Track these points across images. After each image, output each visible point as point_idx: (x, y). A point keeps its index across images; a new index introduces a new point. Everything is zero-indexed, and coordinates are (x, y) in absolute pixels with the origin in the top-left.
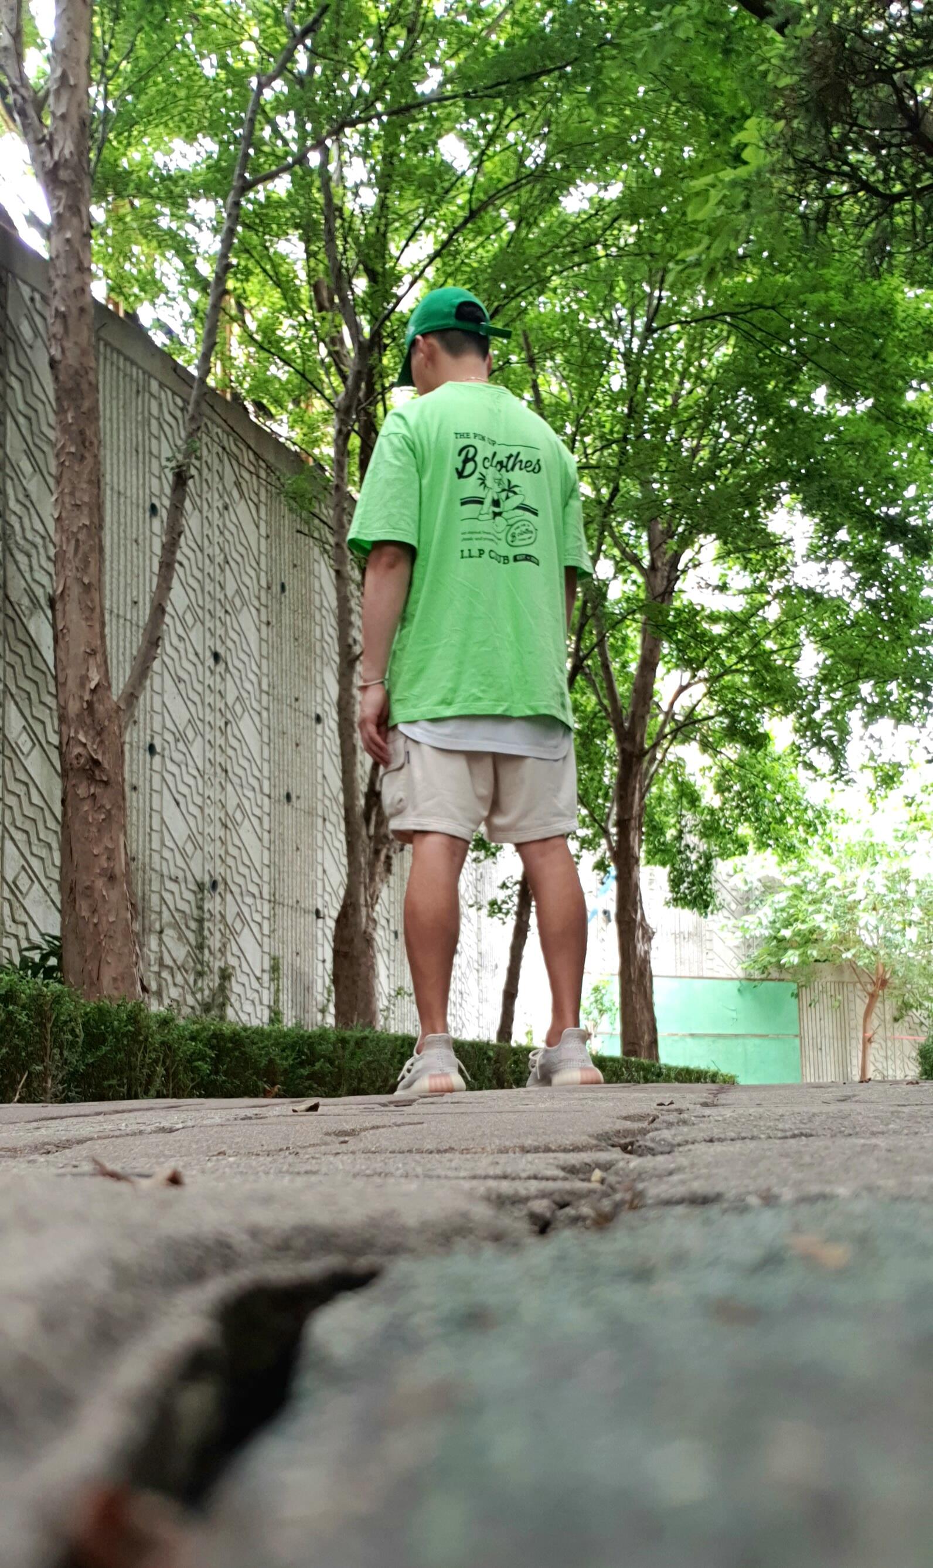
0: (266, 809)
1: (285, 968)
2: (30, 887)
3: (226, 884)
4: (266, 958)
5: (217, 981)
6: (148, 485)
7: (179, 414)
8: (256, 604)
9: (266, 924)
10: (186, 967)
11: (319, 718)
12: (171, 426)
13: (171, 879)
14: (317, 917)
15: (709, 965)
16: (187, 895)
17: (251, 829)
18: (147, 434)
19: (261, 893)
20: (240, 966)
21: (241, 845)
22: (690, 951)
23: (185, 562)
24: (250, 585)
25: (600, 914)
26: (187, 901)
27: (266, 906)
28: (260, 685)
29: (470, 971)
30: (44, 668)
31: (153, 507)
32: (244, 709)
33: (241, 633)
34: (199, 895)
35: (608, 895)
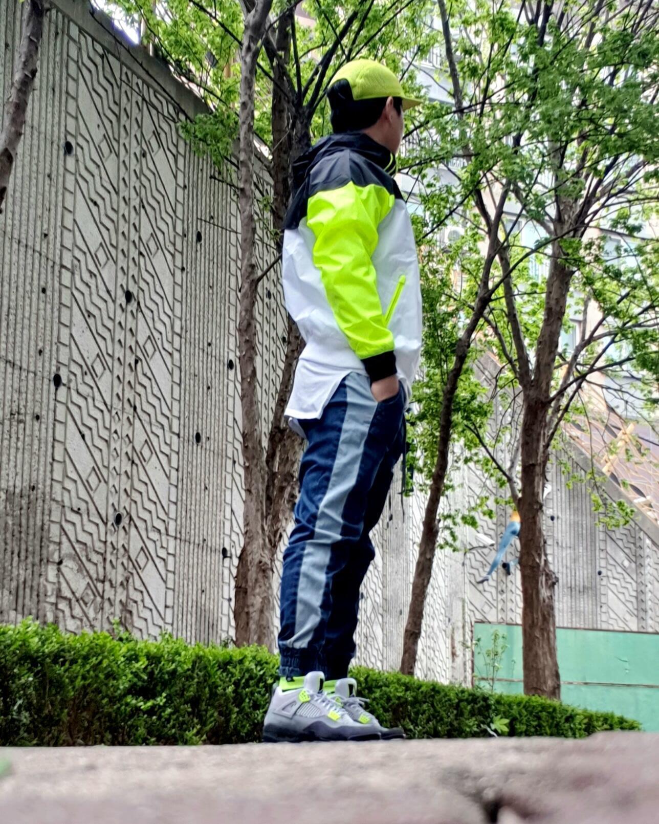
0: (175, 448)
1: (189, 605)
3: (131, 519)
4: (171, 594)
5: (118, 615)
6: (63, 123)
7: (98, 60)
8: (172, 250)
9: (171, 560)
10: (86, 600)
11: (231, 365)
12: (90, 71)
13: (72, 510)
14: (225, 556)
15: (604, 618)
16: (91, 528)
17: (159, 466)
18: (64, 75)
19: (167, 530)
20: (143, 601)
21: (147, 481)
22: (585, 604)
23: (100, 202)
24: (165, 231)
25: (500, 566)
26: (91, 534)
27: (172, 542)
28: (172, 327)
29: (376, 616)
31: (68, 146)
32: (156, 348)
33: (155, 277)
34: (102, 528)
35: (509, 549)
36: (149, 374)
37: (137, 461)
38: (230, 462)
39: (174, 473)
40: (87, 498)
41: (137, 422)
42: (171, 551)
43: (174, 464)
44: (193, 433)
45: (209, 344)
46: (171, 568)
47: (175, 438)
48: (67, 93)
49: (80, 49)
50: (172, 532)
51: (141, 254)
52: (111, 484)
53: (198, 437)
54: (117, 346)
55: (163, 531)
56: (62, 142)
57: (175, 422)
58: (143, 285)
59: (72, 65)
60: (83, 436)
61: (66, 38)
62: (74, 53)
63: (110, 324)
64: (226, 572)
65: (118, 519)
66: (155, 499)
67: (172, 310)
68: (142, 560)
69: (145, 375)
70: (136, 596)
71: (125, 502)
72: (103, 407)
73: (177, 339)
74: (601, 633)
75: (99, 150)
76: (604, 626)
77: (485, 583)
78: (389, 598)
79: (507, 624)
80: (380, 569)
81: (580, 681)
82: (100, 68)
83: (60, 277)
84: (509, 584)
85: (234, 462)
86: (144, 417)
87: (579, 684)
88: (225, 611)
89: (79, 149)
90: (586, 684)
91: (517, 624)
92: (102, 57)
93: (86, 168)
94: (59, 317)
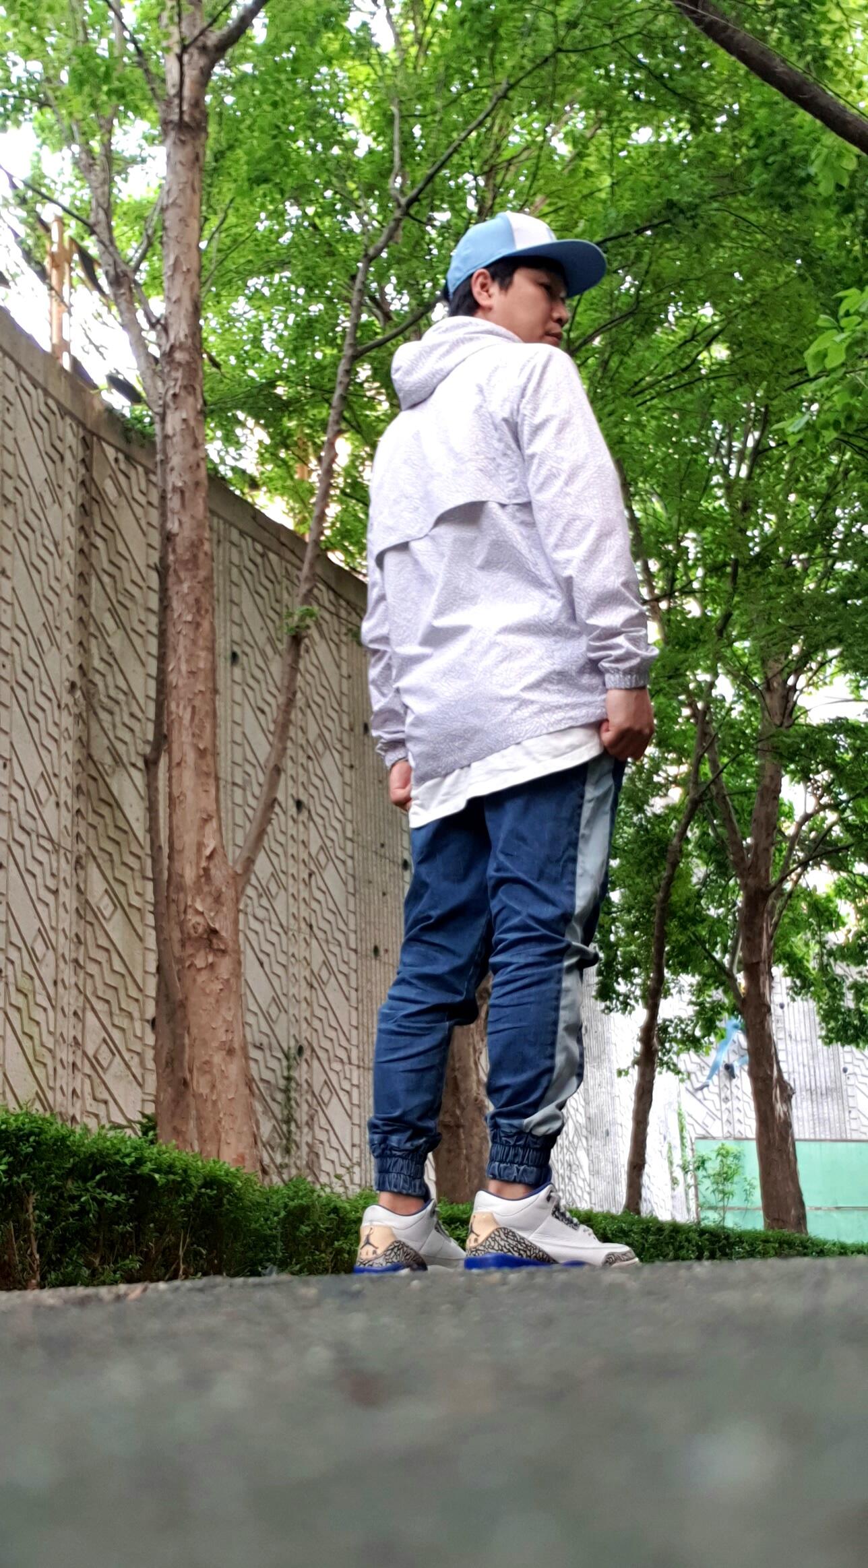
0: (353, 966)
2: (112, 1061)
3: (313, 1050)
4: (357, 1131)
5: (305, 1158)
6: (228, 635)
7: (259, 560)
8: (339, 747)
9: (355, 1092)
10: (272, 1142)
11: (405, 865)
12: (251, 573)
13: (255, 1045)
15: (854, 1125)
16: (273, 1064)
17: (338, 987)
18: (228, 583)
19: (349, 1059)
20: (329, 1140)
21: (327, 1006)
22: (829, 1109)
23: (266, 709)
24: (332, 727)
25: (722, 1068)
26: (274, 1071)
27: (355, 1073)
28: (344, 832)
30: (126, 828)
31: (234, 656)
32: (329, 858)
33: (324, 779)
34: (285, 1063)
35: (730, 1047)
36: (324, 888)
37: (316, 985)
39: (353, 994)
40: (268, 1032)
41: (314, 943)
42: (355, 1082)
43: (354, 984)
44: (371, 946)
45: (383, 845)
46: (355, 1101)
47: (353, 955)
48: (232, 602)
50: (355, 1061)
51: (309, 757)
52: (291, 1012)
53: (376, 950)
54: (291, 861)
55: (346, 1060)
56: (229, 654)
57: (352, 936)
58: (312, 791)
59: (235, 571)
60: (262, 964)
61: (228, 545)
62: (235, 558)
63: (281, 838)
65: (300, 1050)
66: (334, 1024)
67: (343, 813)
68: (326, 1095)
69: (319, 889)
70: (322, 1136)
71: (306, 1032)
72: (279, 930)
73: (349, 844)
74: (853, 1145)
75: (263, 654)
76: (855, 1136)
77: (706, 1090)
79: (736, 1139)
81: (830, 1204)
82: (261, 568)
83: (232, 797)
84: (735, 1090)
86: (320, 935)
87: (829, 1209)
89: (244, 657)
90: (838, 1208)
91: (747, 1139)
92: (262, 556)
93: (252, 676)
94: (233, 839)
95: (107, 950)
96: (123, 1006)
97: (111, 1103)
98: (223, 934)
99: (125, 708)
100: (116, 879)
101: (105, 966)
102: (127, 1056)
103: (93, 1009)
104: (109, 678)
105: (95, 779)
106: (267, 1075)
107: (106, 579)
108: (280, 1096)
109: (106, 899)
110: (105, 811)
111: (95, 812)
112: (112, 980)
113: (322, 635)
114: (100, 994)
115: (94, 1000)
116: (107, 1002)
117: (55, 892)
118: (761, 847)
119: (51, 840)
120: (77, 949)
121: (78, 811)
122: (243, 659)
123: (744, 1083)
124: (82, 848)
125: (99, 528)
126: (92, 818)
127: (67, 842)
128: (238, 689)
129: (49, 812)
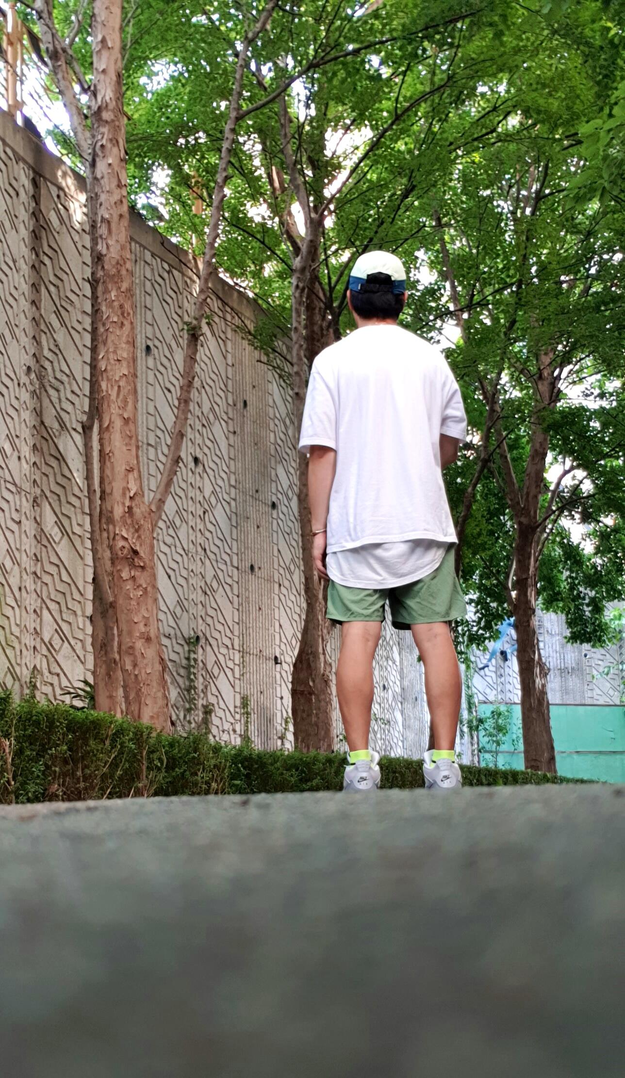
0: (236, 579)
1: (252, 704)
2: (62, 645)
3: (207, 639)
4: (238, 697)
5: (201, 715)
6: (144, 331)
7: (166, 275)
8: (225, 418)
9: (237, 669)
10: (178, 705)
11: (274, 505)
12: (160, 285)
13: (165, 636)
14: (276, 663)
15: (589, 694)
16: (178, 648)
17: (224, 594)
18: (143, 293)
19: (233, 645)
20: (218, 704)
21: (216, 607)
22: (573, 682)
23: (172, 389)
24: (220, 403)
25: (498, 654)
26: (178, 653)
27: (237, 655)
28: (229, 481)
29: (396, 704)
30: (69, 476)
31: (148, 348)
32: (218, 500)
33: (214, 441)
34: (186, 648)
36: (214, 522)
37: (209, 592)
38: (277, 586)
39: (236, 598)
40: (175, 626)
41: (207, 562)
42: (237, 662)
43: (236, 593)
44: (248, 565)
45: (257, 491)
46: (237, 676)
47: (235, 571)
48: (146, 307)
49: (153, 269)
50: (236, 647)
51: (203, 425)
52: (190, 611)
53: (252, 567)
54: (190, 502)
55: (230, 646)
56: (144, 346)
57: (235, 558)
58: (206, 450)
59: (148, 284)
60: (169, 577)
61: (142, 263)
62: (148, 274)
63: (183, 485)
64: (278, 676)
65: (197, 639)
66: (223, 622)
67: (228, 466)
68: (216, 671)
69: (211, 522)
70: (212, 700)
71: (202, 626)
72: (182, 553)
73: (233, 490)
74: (588, 708)
75: (169, 347)
76: (589, 702)
77: (486, 669)
78: (406, 688)
79: (507, 703)
80: (398, 663)
81: (571, 749)
82: (167, 281)
83: (147, 454)
84: (507, 669)
85: (280, 585)
86: (212, 556)
87: (571, 753)
88: (279, 707)
89: (156, 350)
90: (577, 752)
91: (515, 703)
92: (168, 272)
93: (162, 364)
94: (149, 485)
95: (58, 566)
96: (70, 606)
97: (62, 675)
98: (142, 554)
99: (67, 386)
100: (63, 514)
101: (56, 577)
102: (73, 642)
103: (48, 608)
104: (56, 364)
105: (47, 440)
106: (173, 656)
107: (52, 289)
108: (182, 672)
109: (56, 529)
110: (54, 463)
111: (46, 464)
112: (61, 587)
113: (213, 334)
114: (53, 598)
115: (48, 602)
116: (59, 603)
117: (19, 523)
118: (531, 495)
119: (15, 484)
120: (36, 565)
121: (35, 463)
122: (154, 351)
123: (514, 664)
124: (38, 492)
125: (46, 249)
126: (45, 469)
127: (27, 486)
128: (150, 373)
129: (13, 463)
